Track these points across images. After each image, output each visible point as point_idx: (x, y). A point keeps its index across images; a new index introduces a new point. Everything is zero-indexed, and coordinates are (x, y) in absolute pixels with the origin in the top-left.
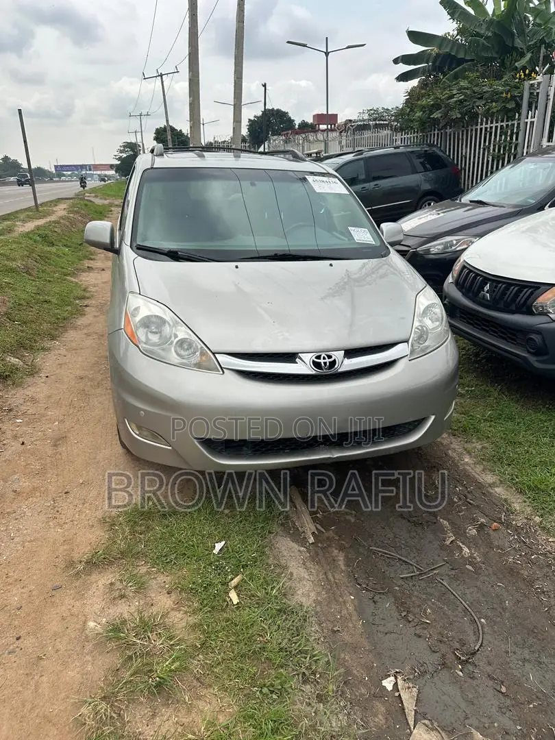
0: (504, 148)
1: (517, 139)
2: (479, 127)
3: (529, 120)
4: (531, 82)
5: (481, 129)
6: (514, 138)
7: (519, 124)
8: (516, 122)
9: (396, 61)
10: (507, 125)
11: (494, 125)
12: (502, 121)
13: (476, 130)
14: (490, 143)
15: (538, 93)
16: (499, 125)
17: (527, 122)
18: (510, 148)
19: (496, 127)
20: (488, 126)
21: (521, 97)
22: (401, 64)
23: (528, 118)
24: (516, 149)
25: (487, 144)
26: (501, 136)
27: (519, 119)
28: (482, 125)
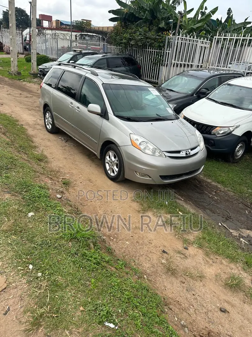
0: (158, 61)
1: (163, 58)
2: (147, 50)
3: (168, 51)
4: (169, 37)
5: (148, 51)
6: (162, 57)
7: (164, 52)
8: (163, 51)
9: (110, 12)
10: (159, 52)
11: (154, 50)
12: (157, 50)
13: (146, 51)
14: (152, 58)
15: (170, 41)
16: (156, 51)
17: (167, 52)
18: (160, 61)
19: (155, 51)
20: (151, 50)
21: (165, 42)
22: (112, 14)
23: (167, 51)
24: (162, 62)
25: (151, 57)
26: (156, 55)
27: (164, 50)
28: (149, 49)
